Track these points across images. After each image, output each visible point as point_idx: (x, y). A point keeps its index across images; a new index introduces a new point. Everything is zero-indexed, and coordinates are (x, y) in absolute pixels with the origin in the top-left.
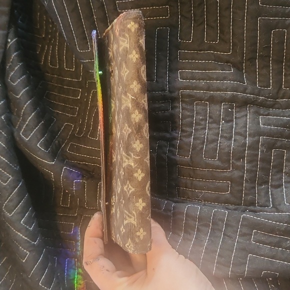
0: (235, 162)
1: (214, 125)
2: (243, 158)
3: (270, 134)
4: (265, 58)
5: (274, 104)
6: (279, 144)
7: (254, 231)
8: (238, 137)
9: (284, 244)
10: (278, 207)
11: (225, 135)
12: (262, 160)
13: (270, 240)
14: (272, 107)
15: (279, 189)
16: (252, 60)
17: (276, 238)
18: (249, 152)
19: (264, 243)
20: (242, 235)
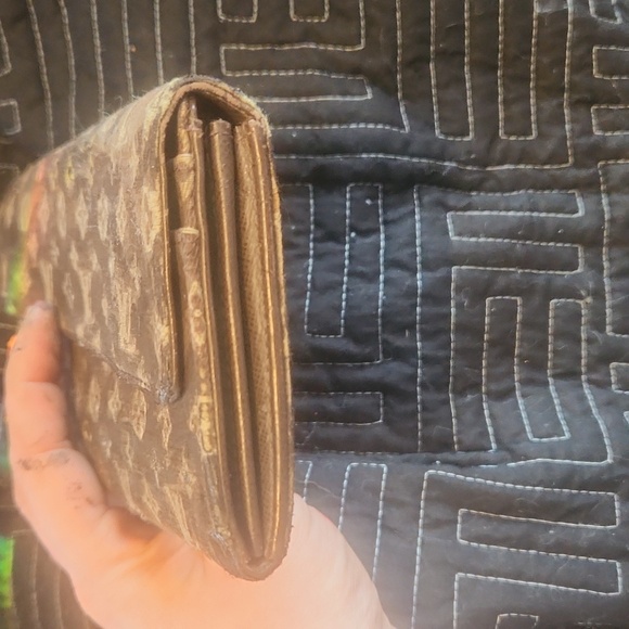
0: (391, 338)
1: (331, 245)
2: (412, 327)
3: (476, 258)
4: (451, 56)
5: (482, 181)
6: (501, 282)
7: (462, 511)
8: (396, 273)
9: (541, 539)
10: (514, 446)
11: (360, 268)
12: (460, 328)
13: (504, 530)
14: (477, 186)
15: (507, 402)
16: (417, 63)
17: (518, 524)
18: (426, 309)
19: (489, 540)
20: (432, 525)
